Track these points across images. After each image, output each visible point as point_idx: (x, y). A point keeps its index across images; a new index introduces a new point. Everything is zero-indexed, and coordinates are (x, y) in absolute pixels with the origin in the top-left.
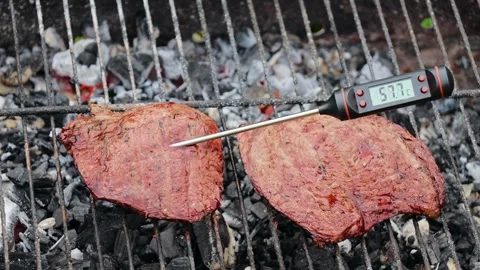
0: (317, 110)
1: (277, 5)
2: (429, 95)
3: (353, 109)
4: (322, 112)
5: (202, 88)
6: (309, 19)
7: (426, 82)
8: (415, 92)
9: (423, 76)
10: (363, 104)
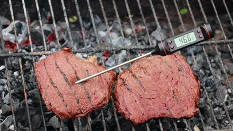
0: (150, 53)
1: (114, 2)
2: (203, 38)
3: (168, 50)
4: (153, 54)
5: (74, 44)
6: (130, 8)
7: (201, 32)
8: (197, 38)
9: (199, 30)
10: (172, 47)
